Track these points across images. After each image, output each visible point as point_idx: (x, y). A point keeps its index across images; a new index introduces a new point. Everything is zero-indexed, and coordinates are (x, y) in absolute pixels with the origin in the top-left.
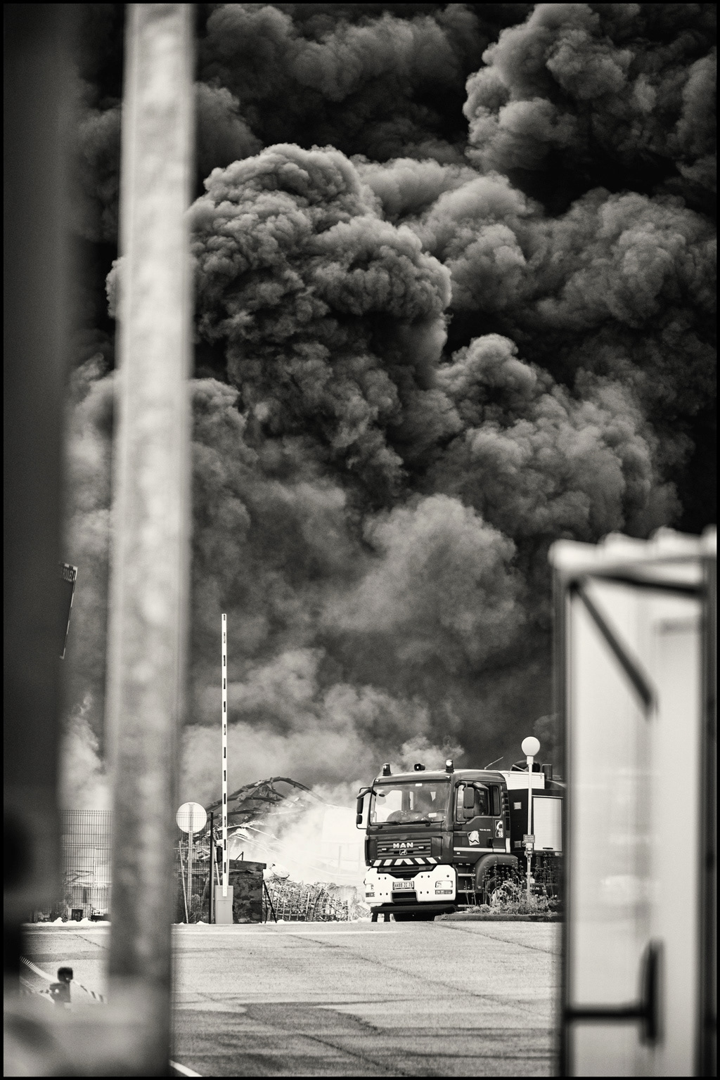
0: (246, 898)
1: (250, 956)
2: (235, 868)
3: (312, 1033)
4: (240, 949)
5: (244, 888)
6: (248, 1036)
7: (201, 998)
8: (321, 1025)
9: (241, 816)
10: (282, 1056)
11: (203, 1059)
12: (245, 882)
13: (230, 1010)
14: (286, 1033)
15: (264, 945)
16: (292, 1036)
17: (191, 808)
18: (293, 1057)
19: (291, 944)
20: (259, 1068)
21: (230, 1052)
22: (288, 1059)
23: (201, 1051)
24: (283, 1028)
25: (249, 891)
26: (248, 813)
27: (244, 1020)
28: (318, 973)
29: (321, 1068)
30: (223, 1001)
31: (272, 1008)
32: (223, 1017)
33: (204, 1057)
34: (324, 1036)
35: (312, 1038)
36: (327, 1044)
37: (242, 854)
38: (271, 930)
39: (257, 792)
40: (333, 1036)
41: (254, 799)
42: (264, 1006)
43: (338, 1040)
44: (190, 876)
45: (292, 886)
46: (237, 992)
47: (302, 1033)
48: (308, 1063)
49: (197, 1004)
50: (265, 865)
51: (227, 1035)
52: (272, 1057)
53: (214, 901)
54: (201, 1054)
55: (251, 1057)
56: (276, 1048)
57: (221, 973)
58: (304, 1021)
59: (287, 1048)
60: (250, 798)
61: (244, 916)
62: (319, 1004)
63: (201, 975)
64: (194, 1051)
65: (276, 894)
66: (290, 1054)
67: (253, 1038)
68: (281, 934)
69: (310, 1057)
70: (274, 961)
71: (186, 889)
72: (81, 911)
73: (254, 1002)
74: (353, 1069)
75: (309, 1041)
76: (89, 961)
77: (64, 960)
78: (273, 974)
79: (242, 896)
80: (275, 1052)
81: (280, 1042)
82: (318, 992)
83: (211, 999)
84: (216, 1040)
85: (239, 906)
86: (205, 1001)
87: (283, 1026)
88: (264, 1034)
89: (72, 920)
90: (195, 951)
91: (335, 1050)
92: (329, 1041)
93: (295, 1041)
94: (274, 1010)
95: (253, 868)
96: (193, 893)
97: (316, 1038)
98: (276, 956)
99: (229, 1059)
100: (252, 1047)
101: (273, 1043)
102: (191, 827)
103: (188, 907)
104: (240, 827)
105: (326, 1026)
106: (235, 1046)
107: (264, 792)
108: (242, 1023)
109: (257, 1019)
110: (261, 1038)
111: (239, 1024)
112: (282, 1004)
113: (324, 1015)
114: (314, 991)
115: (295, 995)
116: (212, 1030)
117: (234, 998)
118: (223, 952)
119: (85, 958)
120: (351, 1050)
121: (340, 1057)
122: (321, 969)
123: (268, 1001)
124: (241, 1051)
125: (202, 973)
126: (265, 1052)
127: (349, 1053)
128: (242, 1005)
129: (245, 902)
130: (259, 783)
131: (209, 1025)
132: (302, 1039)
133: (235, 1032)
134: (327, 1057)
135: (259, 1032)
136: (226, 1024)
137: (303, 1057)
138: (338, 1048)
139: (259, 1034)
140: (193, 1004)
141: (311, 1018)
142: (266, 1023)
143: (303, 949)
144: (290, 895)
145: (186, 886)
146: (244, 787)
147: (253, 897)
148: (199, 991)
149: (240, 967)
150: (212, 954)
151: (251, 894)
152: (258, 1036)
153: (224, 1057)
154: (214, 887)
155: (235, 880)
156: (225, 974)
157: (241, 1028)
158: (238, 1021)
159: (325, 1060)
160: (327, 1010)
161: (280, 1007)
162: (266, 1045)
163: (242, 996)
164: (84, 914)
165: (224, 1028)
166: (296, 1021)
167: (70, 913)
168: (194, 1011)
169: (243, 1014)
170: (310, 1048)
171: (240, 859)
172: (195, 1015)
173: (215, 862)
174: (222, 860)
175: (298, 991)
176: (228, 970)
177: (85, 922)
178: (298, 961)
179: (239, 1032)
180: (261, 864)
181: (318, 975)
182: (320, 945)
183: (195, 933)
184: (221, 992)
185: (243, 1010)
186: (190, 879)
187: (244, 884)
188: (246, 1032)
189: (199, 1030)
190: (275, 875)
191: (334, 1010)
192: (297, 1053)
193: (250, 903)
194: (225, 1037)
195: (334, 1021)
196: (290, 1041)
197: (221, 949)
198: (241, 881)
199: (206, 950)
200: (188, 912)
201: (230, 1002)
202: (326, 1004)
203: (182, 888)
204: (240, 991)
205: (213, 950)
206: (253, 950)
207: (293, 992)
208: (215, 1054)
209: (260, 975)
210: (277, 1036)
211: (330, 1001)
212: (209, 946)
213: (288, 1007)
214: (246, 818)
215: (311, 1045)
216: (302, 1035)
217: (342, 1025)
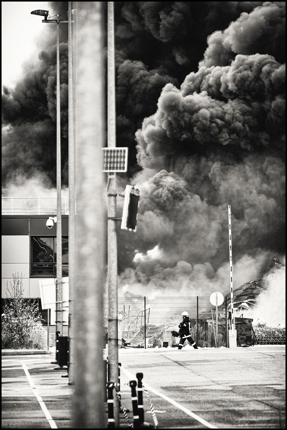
0: (244, 335)
1: (238, 363)
2: (239, 321)
3: (260, 399)
4: (235, 360)
5: (243, 330)
6: (230, 401)
7: (213, 383)
8: (265, 395)
9: (244, 297)
10: (244, 410)
11: (207, 412)
12: (244, 328)
13: (225, 389)
14: (248, 399)
15: (246, 358)
16: (250, 401)
17: (217, 294)
18: (249, 411)
19: (258, 357)
20: (232, 416)
21: (220, 409)
22: (246, 412)
23: (207, 409)
24: (247, 397)
25: (246, 332)
26: (247, 296)
27: (231, 393)
28: (269, 370)
29: (261, 416)
30: (223, 384)
31: (244, 387)
32: (221, 392)
33: (208, 411)
34: (265, 400)
35: (260, 401)
36: (266, 404)
37: (242, 315)
38: (251, 350)
39: (251, 286)
40: (269, 400)
41: (250, 289)
42: (241, 387)
43: (271, 402)
44: (217, 325)
45: (267, 329)
46: (230, 380)
47: (255, 399)
48: (255, 414)
49: (210, 386)
50: (252, 319)
51: (221, 401)
52: (239, 411)
53: (228, 337)
54: (207, 410)
55: (229, 411)
56: (242, 406)
57: (224, 371)
58: (257, 393)
59: (247, 406)
60: (248, 289)
61: (244, 343)
62: (266, 385)
63: (215, 372)
64: (204, 409)
65: (260, 332)
66: (248, 409)
67: (232, 402)
68: (254, 352)
69: (257, 411)
70: (249, 365)
71: (215, 332)
72: (167, 343)
73: (237, 384)
74: (276, 416)
75: (258, 403)
76: (164, 367)
77: (153, 366)
78: (248, 371)
79: (242, 334)
80: (241, 409)
81: (244, 403)
82: (267, 379)
83: (217, 383)
84: (215, 403)
85: (241, 338)
86: (214, 385)
87: (247, 396)
88: (238, 400)
89: (163, 347)
90: (214, 361)
91: (269, 407)
92: (267, 402)
93: (251, 403)
94: (245, 388)
95: (247, 321)
96: (218, 334)
97: (262, 401)
98: (251, 363)
99: (219, 412)
100: (231, 406)
101: (241, 404)
102: (217, 303)
103: (216, 340)
104: (244, 302)
105: (267, 396)
106: (223, 406)
107: (254, 286)
108: (229, 395)
109: (236, 393)
110: (236, 402)
111: (227, 395)
112: (249, 385)
113: (267, 390)
114: (265, 379)
115: (256, 381)
116: (215, 399)
117: (228, 383)
118: (226, 361)
119: (163, 365)
120: (276, 407)
121: (271, 410)
122: (270, 368)
123: (243, 384)
124: (225, 408)
125: (215, 371)
126: (237, 408)
127: (275, 408)
128: (231, 386)
129: (243, 337)
130: (252, 282)
131: (214, 396)
132: (255, 402)
133: (225, 399)
134: (265, 410)
135: (235, 399)
136: (221, 395)
137: (254, 411)
138: (270, 406)
139: (235, 400)
140: (208, 386)
141: (261, 392)
142: (240, 395)
143: (263, 359)
144: (266, 333)
145: (215, 330)
146: (245, 284)
147: (247, 334)
148: (212, 380)
149: (233, 368)
150: (221, 362)
151: (247, 333)
152: (235, 401)
153: (217, 411)
154: (228, 331)
155: (239, 327)
156: (226, 372)
157: (228, 397)
158: (227, 394)
159: (263, 412)
160: (269, 388)
161: (248, 387)
162: (238, 405)
163: (232, 382)
164: (169, 344)
165: (220, 398)
166: (254, 393)
167: (162, 344)
168: (208, 389)
169: (230, 390)
170: (258, 406)
171: (241, 317)
172: (208, 391)
173: (228, 319)
174: (231, 318)
175: (258, 379)
176: (227, 370)
177: (169, 348)
178: (261, 365)
179: (227, 399)
180: (251, 319)
181: (268, 371)
182: (271, 357)
183: (215, 353)
184: (222, 380)
185: (231, 389)
186: (217, 327)
187: (243, 329)
188: (230, 399)
189: (208, 398)
190: (259, 324)
191: (273, 388)
192: (251, 409)
193: (246, 337)
194: (220, 402)
195: (271, 393)
196: (249, 403)
197: (226, 360)
198: (241, 327)
199: (219, 361)
200: (216, 342)
201: (225, 385)
202: (269, 385)
203: (214, 331)
204: (231, 380)
205: (222, 360)
206: (241, 360)
207: (256, 379)
208: (213, 410)
209: (242, 372)
210: (244, 401)
211: (271, 383)
212: (220, 359)
213: (252, 387)
214: (246, 298)
215: (258, 405)
216: (255, 400)
217: (274, 395)
